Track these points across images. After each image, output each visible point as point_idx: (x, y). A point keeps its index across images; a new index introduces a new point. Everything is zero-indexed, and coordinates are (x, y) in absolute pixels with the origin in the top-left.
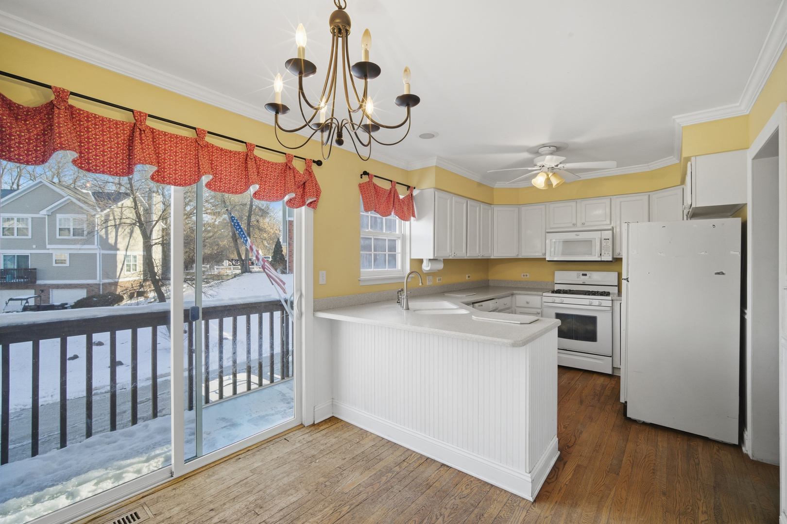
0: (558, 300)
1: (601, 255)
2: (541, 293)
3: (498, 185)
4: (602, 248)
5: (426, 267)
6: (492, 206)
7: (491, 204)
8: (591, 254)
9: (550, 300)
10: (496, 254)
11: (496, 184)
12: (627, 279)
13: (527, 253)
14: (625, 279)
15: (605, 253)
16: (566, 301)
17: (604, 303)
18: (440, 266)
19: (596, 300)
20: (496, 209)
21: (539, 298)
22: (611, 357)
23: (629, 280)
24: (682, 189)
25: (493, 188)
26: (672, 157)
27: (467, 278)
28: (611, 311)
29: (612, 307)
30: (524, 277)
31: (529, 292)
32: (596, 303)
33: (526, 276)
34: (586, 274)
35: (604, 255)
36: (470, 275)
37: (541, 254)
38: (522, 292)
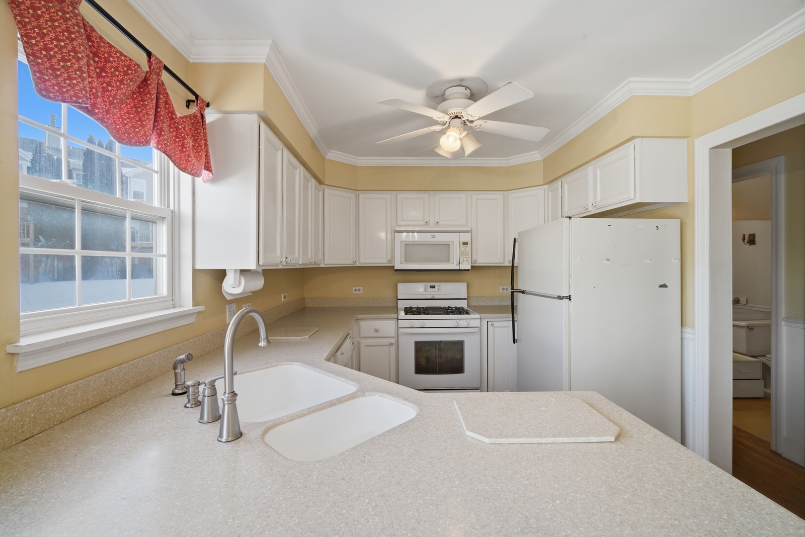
0: (417, 324)
1: (460, 262)
2: (394, 315)
3: (333, 155)
4: (461, 254)
5: (232, 287)
6: (323, 186)
7: (321, 183)
8: (449, 261)
10: (330, 260)
11: (329, 154)
13: (368, 259)
15: (464, 261)
16: (428, 323)
18: (258, 283)
19: (461, 320)
20: (328, 191)
21: (393, 322)
22: (478, 389)
23: (572, 298)
25: (325, 159)
26: (537, 152)
27: (283, 299)
28: (479, 333)
29: (480, 327)
30: (355, 292)
31: (380, 316)
32: (463, 323)
33: (359, 290)
34: (435, 286)
35: (463, 262)
36: (286, 294)
37: (386, 261)
38: (369, 316)
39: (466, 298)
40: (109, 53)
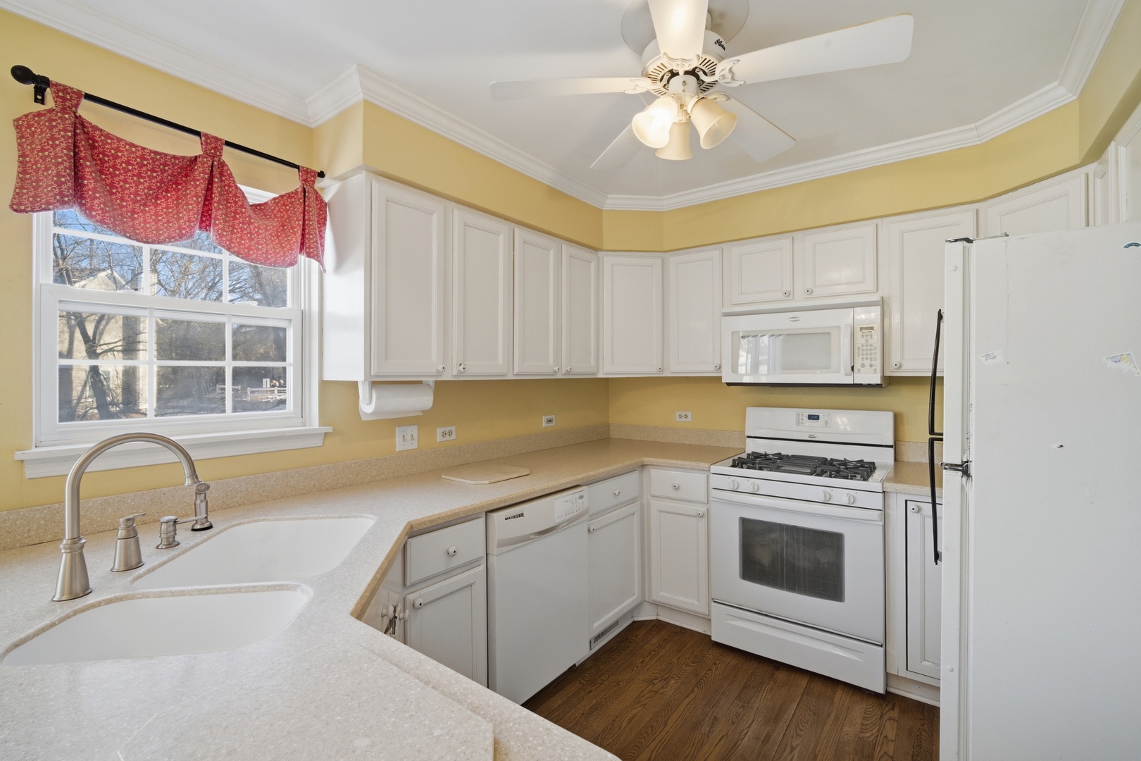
0: (746, 485)
1: (853, 368)
2: (704, 465)
3: (613, 202)
4: (856, 351)
5: (372, 402)
6: (600, 254)
7: (596, 250)
8: (827, 368)
9: (726, 483)
10: (609, 368)
11: (608, 201)
12: (964, 469)
14: (953, 467)
15: (863, 366)
16: (765, 487)
17: (862, 499)
18: (425, 400)
19: (841, 489)
20: (608, 260)
21: (703, 476)
22: (881, 646)
23: (972, 471)
24: (1083, 178)
25: (601, 211)
27: (544, 424)
28: (882, 523)
29: (884, 511)
30: (679, 420)
31: (680, 462)
32: (841, 496)
33: (686, 416)
34: (818, 416)
35: (862, 369)
36: (553, 417)
37: (712, 368)
38: (663, 460)
39: (891, 443)
40: (118, 149)
